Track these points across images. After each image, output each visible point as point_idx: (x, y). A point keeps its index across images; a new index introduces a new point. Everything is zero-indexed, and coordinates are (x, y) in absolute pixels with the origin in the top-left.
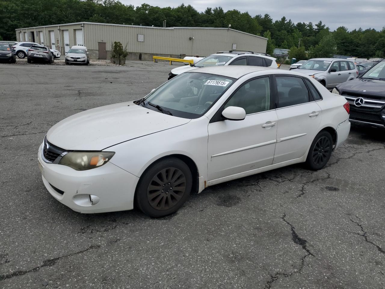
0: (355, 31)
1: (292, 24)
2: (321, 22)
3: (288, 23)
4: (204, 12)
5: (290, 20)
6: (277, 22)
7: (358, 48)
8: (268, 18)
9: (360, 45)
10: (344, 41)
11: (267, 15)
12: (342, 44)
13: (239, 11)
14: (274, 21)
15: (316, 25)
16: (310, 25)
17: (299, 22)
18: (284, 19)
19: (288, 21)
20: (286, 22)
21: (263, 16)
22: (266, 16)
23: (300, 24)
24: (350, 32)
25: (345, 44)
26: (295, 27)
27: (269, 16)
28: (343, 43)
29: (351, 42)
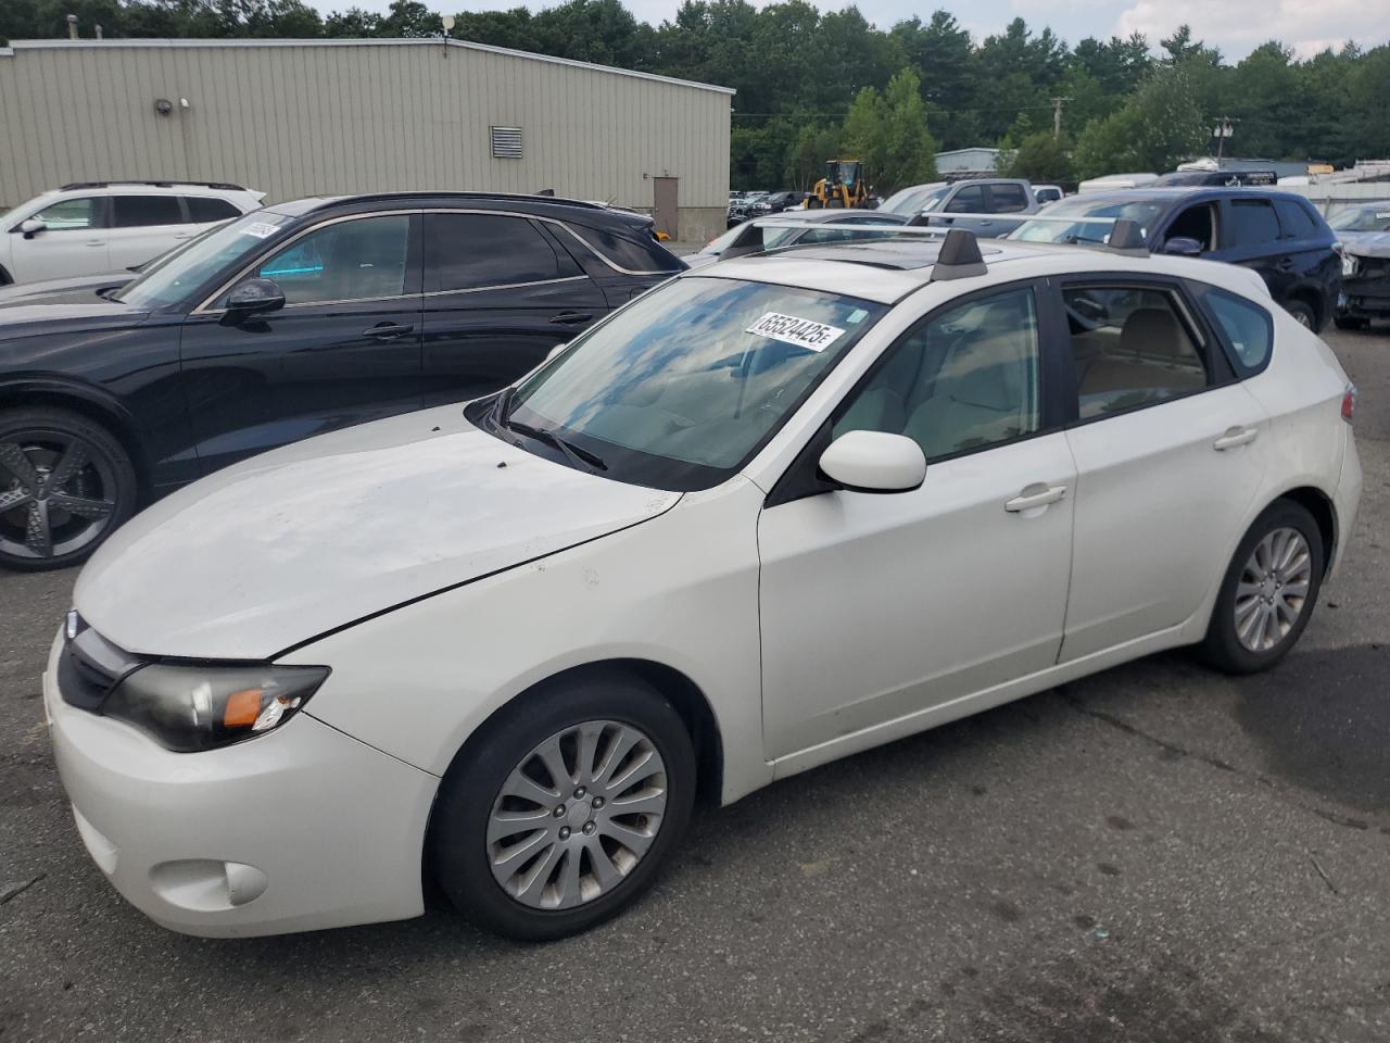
0: (1325, 58)
1: (1055, 49)
2: (1185, 31)
3: (1035, 43)
4: (673, 21)
5: (1047, 33)
6: (990, 41)
7: (1336, 126)
8: (950, 25)
9: (1346, 112)
10: (1276, 100)
11: (942, 14)
12: (1271, 115)
14: (978, 41)
15: (1164, 44)
16: (1138, 47)
17: (1086, 37)
18: (1018, 27)
19: (1038, 35)
20: (1028, 41)
21: (927, 21)
22: (940, 18)
23: (1089, 46)
24: (1305, 60)
25: (1281, 112)
26: (1068, 57)
27: (950, 20)
28: (1273, 108)
29: (1308, 103)
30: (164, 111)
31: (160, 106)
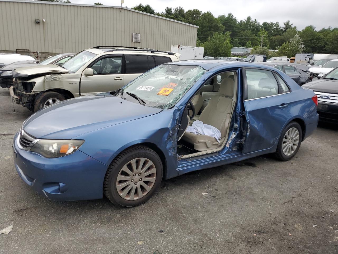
0: (323, 30)
1: (257, 24)
5: (256, 20)
6: (242, 21)
10: (311, 38)
11: (230, 14)
12: (310, 42)
13: (200, 10)
14: (239, 21)
16: (277, 25)
18: (249, 18)
19: (253, 20)
21: (227, 16)
23: (265, 24)
24: (318, 30)
26: (261, 26)
30: (37, 23)
31: (37, 21)
